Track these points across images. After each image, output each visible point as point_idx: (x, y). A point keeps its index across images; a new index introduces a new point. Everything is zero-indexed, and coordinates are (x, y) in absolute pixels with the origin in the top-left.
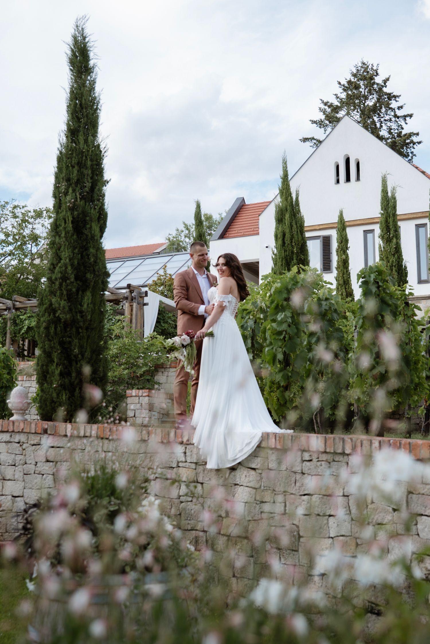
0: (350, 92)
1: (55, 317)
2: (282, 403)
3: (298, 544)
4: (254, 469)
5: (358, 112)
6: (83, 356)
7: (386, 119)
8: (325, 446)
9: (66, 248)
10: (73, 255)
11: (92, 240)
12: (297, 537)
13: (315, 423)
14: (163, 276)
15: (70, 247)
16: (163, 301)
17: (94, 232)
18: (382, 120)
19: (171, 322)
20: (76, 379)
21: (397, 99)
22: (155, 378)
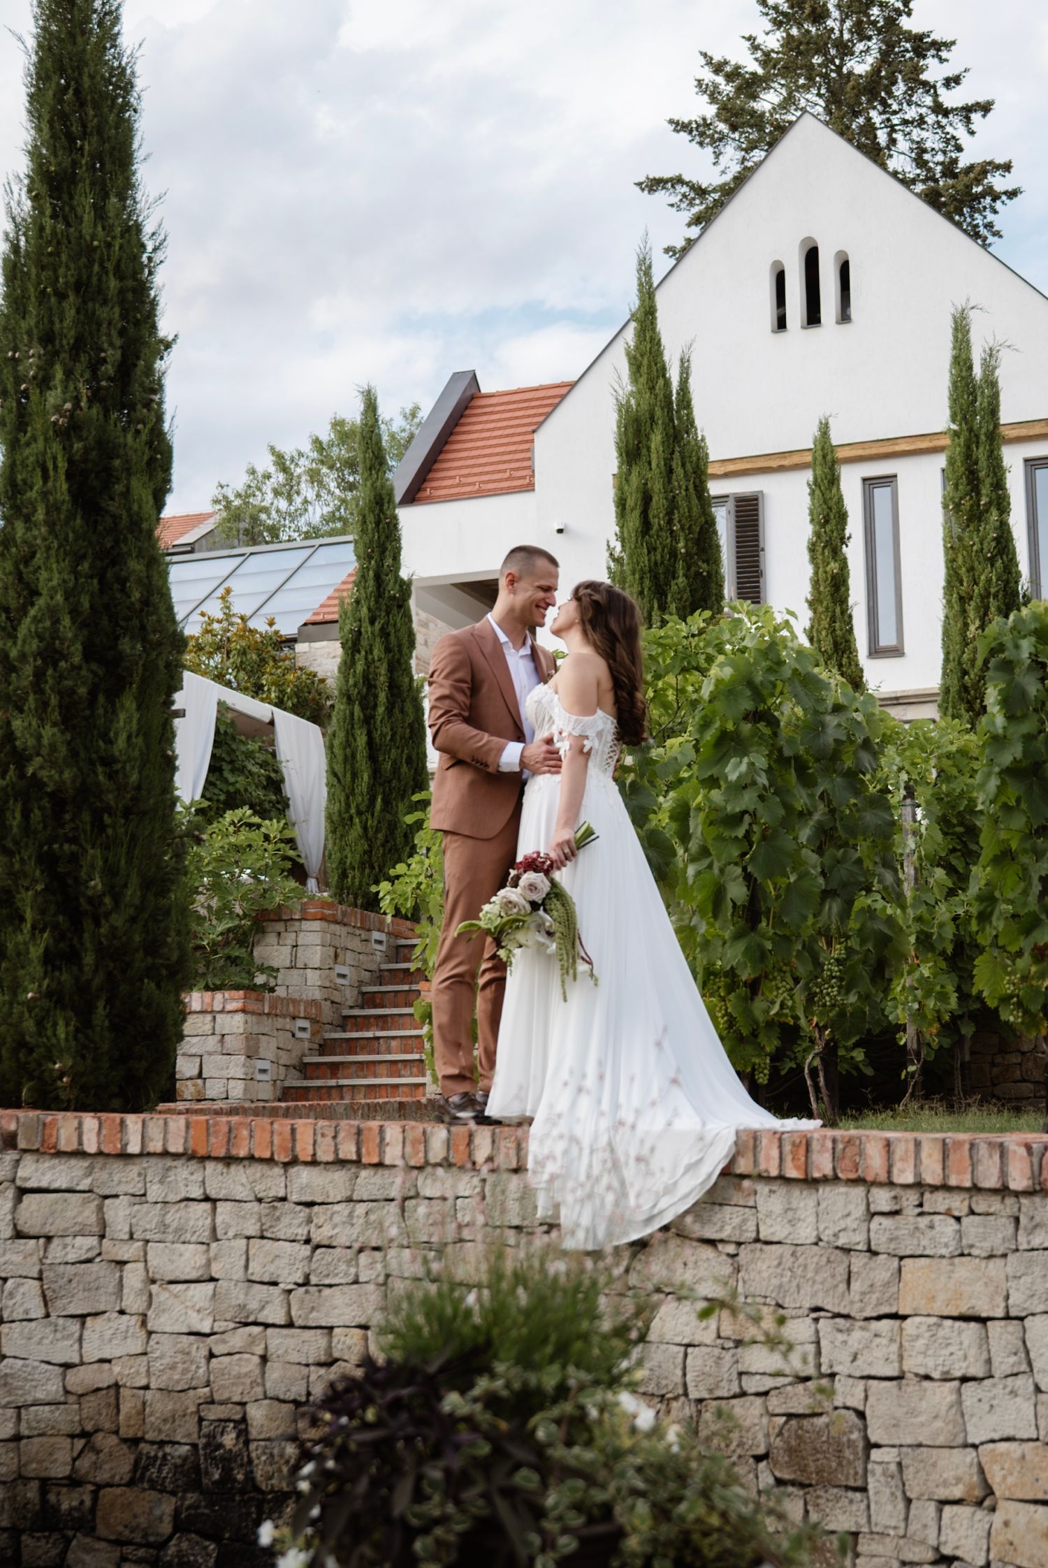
0: (794, 31)
1: (22, 775)
2: (745, 1032)
3: (866, 1470)
4: (712, 1243)
5: (819, 95)
6: (117, 898)
7: (907, 117)
8: (944, 1169)
9: (53, 560)
10: (76, 579)
11: (132, 532)
12: (861, 1444)
13: (811, 1090)
14: (219, 622)
15: (66, 554)
16: (229, 702)
17: (140, 507)
18: (895, 120)
19: (255, 769)
20: (96, 971)
21: (944, 54)
22: (255, 954)
